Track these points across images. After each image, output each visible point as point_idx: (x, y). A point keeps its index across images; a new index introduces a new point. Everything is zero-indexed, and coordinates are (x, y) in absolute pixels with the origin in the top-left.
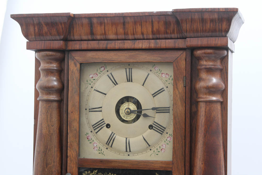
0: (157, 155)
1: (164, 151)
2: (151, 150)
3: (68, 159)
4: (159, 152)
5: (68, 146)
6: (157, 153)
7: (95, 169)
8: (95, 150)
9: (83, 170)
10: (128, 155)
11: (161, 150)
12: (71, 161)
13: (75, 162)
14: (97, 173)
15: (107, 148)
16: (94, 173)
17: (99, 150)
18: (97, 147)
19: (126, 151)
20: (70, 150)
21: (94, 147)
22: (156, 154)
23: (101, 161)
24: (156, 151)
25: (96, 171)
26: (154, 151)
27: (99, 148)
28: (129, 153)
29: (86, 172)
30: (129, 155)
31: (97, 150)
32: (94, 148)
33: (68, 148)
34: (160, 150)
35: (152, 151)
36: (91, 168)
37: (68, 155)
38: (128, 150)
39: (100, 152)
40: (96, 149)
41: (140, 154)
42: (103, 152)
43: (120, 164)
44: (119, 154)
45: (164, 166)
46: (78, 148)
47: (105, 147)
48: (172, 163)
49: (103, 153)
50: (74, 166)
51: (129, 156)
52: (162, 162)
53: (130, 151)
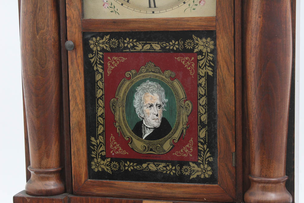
0: (194, 9)
1: (204, 4)
2: (184, 3)
3: (67, 21)
4: (196, 5)
5: (66, 3)
6: (194, 7)
7: (107, 34)
8: (105, 7)
9: (89, 36)
11: (200, 2)
12: (72, 24)
13: (77, 25)
14: (109, 40)
15: (122, 4)
16: (104, 39)
17: (111, 7)
18: (107, 2)
19: (150, 7)
20: (69, 8)
21: (104, 3)
22: (192, 8)
23: (115, 22)
24: (192, 4)
25: (108, 37)
26: (189, 5)
27: (111, 4)
28: (153, 9)
29: (94, 39)
30: (153, 12)
31: (108, 7)
32: (104, 5)
33: (67, 5)
34: (198, 3)
35: (187, 5)
36: (100, 33)
37: (67, 15)
38: (152, 5)
39: (112, 9)
40: (106, 5)
41: (170, 9)
42: (117, 10)
43: (141, 25)
44: (139, 11)
45: (204, 24)
46: (80, 4)
47: (119, 2)
48: (216, 19)
49: (116, 11)
50: (77, 30)
51: (154, 14)
52: (201, 19)
53: (155, 7)
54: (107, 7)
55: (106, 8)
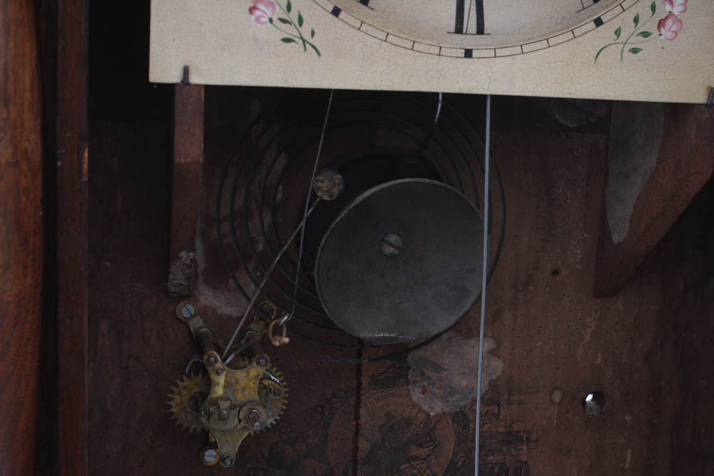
0: (635, 51)
1: (676, 33)
2: (598, 22)
4: (646, 34)
6: (637, 41)
8: (258, 19)
10: (462, 53)
11: (661, 23)
15: (336, 12)
17: (284, 21)
19: (459, 29)
21: (256, 2)
22: (628, 47)
24: (628, 28)
26: (618, 32)
27: (285, 7)
28: (469, 41)
30: (468, 53)
31: (271, 20)
34: (652, 28)
35: (606, 31)
39: (290, 31)
40: (264, 10)
41: (538, 46)
42: (313, 33)
44: (410, 45)
47: (324, 2)
49: (307, 36)
53: (480, 30)
54: (265, 20)
55: (265, 23)
